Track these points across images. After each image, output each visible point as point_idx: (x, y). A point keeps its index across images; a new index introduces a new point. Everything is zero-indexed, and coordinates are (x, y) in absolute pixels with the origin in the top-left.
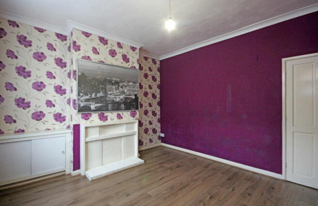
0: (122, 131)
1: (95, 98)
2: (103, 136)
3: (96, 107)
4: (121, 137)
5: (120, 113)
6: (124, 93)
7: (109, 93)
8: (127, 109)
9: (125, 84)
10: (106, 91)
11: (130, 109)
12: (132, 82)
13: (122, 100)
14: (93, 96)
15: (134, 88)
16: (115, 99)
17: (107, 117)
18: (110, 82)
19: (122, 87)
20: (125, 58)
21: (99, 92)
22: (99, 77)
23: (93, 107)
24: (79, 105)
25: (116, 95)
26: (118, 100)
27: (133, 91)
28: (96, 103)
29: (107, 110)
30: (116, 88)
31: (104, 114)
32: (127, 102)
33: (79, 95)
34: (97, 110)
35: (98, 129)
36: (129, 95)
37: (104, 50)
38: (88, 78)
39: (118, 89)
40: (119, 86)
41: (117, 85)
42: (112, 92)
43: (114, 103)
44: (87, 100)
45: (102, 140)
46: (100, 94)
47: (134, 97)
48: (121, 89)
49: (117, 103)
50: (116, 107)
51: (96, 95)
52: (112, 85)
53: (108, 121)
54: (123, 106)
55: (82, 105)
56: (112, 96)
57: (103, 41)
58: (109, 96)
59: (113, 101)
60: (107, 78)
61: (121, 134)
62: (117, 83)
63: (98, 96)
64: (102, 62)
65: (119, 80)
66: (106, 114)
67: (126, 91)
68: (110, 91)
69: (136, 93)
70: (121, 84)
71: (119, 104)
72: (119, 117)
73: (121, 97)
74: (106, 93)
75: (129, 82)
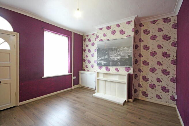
0: (116, 79)
1: (103, 59)
2: (105, 79)
3: (104, 64)
4: (116, 82)
5: (118, 68)
6: (120, 55)
7: (111, 56)
8: (122, 65)
9: (121, 49)
10: (109, 55)
11: (124, 66)
12: (126, 47)
13: (118, 59)
14: (103, 58)
15: (128, 51)
16: (114, 59)
17: (109, 69)
18: (112, 50)
19: (119, 52)
20: (122, 32)
21: (106, 56)
22: (106, 48)
23: (103, 63)
24: (97, 63)
25: (115, 57)
26: (116, 59)
27: (127, 53)
28: (104, 62)
29: (109, 65)
30: (115, 53)
31: (108, 67)
32: (122, 61)
33: (97, 58)
34: (105, 65)
35: (103, 74)
36: (124, 56)
37: (109, 33)
38: (101, 50)
39: (116, 53)
40: (116, 51)
41: (115, 51)
42: (112, 55)
43: (113, 61)
44: (100, 60)
45: (105, 81)
46: (106, 57)
47: (128, 57)
48: (118, 53)
49: (115, 61)
50: (115, 64)
51: (104, 57)
52: (113, 51)
53: (110, 71)
54: (119, 63)
55: (98, 62)
56: (112, 58)
57: (108, 28)
58: (111, 58)
59: (113, 60)
60: (110, 48)
61: (116, 81)
62: (116, 49)
63: (105, 58)
64: (108, 40)
65: (116, 47)
66: (109, 68)
67: (121, 53)
68: (111, 55)
69: (130, 54)
70: (118, 50)
71: (116, 62)
72: (117, 70)
73: (118, 58)
74: (109, 56)
75: (124, 47)
